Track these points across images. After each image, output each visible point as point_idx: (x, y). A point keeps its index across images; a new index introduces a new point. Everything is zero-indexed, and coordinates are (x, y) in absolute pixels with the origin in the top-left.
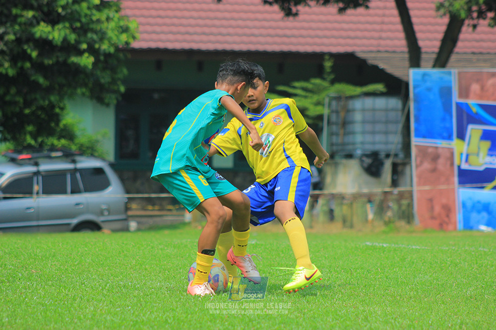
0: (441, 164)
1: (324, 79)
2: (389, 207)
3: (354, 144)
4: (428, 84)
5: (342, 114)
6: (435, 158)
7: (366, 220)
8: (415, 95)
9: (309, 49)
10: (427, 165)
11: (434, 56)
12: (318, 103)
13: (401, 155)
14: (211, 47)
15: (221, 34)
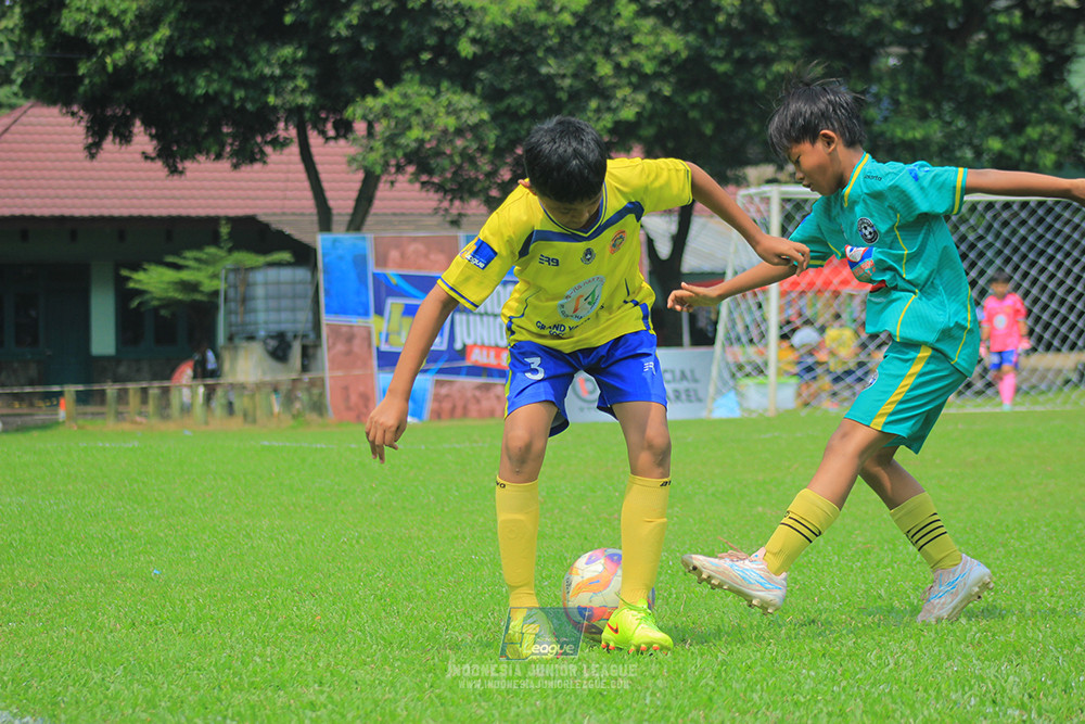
0: (357, 346)
1: (221, 248)
2: (297, 398)
3: (256, 323)
4: (340, 252)
5: (241, 289)
6: (350, 338)
7: (272, 413)
8: (324, 265)
9: (202, 212)
10: (340, 347)
11: (348, 218)
12: (215, 276)
13: (312, 336)
14: (86, 212)
15: (97, 197)
